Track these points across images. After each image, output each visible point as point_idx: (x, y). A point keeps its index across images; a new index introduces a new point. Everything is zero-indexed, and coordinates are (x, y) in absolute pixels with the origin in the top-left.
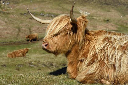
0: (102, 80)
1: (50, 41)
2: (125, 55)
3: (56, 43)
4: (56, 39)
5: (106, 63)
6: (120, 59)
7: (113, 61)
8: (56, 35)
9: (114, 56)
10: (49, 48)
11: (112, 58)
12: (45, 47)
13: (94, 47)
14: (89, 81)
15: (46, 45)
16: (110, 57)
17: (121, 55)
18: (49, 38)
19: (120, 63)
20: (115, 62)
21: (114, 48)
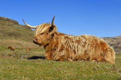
0: (68, 59)
1: (38, 38)
2: (79, 45)
3: (41, 39)
4: (41, 36)
5: (70, 50)
6: (77, 47)
7: (74, 48)
8: (42, 34)
9: (74, 46)
10: (38, 41)
11: (73, 47)
12: (35, 41)
13: (61, 41)
14: (61, 60)
15: (36, 40)
16: (72, 46)
17: (78, 45)
18: (38, 36)
19: (78, 49)
20: (75, 49)
21: (73, 42)
